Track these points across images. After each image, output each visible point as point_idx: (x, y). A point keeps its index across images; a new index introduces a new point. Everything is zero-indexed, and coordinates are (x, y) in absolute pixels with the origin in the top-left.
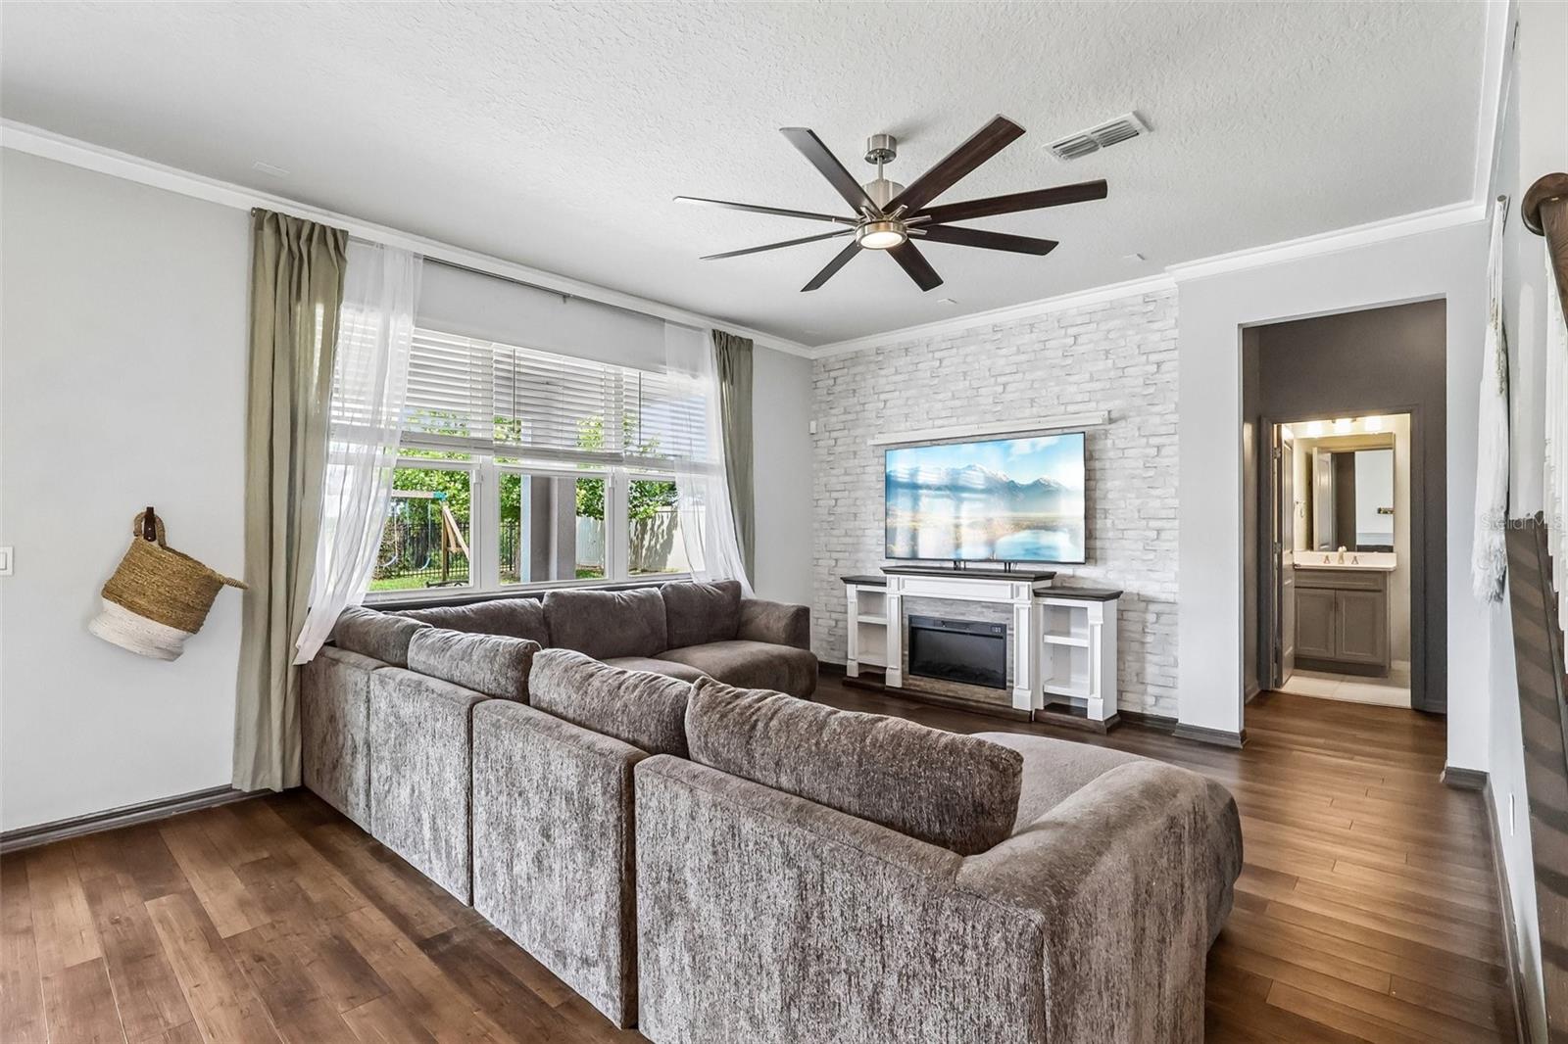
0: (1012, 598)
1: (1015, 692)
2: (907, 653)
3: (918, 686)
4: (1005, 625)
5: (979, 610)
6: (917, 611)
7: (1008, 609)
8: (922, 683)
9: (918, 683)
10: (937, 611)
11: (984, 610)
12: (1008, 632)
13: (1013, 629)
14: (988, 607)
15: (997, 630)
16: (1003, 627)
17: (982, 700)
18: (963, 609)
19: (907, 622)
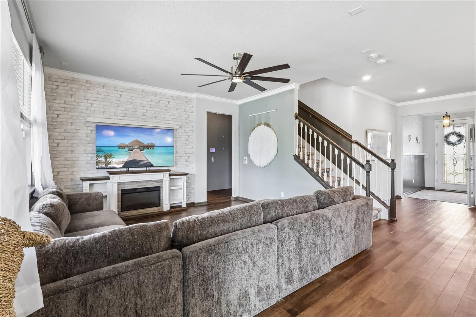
0: (163, 178)
1: (164, 206)
2: (120, 204)
3: (125, 215)
4: (160, 186)
5: (151, 183)
6: (125, 187)
7: (161, 181)
8: (127, 213)
9: (125, 214)
10: (134, 186)
11: (153, 183)
12: (161, 188)
13: (163, 187)
14: (154, 182)
15: (157, 188)
16: (159, 187)
17: (152, 212)
18: (144, 184)
19: (120, 192)
